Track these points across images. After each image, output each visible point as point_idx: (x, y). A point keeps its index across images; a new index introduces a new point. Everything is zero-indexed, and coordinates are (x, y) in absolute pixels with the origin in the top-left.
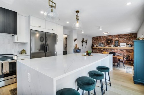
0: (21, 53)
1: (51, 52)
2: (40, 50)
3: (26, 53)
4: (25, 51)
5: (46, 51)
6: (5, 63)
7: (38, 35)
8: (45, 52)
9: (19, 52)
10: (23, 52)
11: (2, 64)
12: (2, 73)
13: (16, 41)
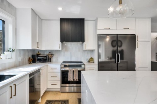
0: (89, 62)
1: (127, 62)
2: (111, 59)
3: (94, 62)
4: (93, 59)
5: (118, 61)
6: (75, 70)
7: (108, 39)
8: (116, 62)
9: (88, 60)
10: (91, 60)
11: (73, 71)
12: (73, 80)
13: (84, 49)
